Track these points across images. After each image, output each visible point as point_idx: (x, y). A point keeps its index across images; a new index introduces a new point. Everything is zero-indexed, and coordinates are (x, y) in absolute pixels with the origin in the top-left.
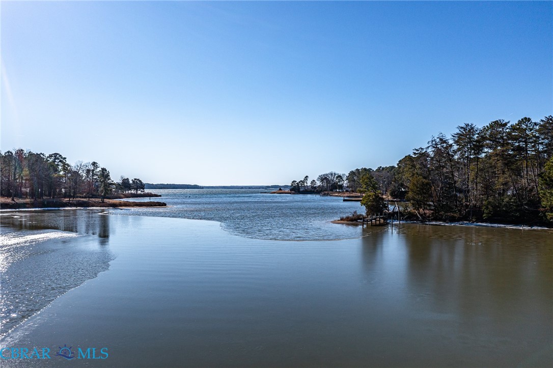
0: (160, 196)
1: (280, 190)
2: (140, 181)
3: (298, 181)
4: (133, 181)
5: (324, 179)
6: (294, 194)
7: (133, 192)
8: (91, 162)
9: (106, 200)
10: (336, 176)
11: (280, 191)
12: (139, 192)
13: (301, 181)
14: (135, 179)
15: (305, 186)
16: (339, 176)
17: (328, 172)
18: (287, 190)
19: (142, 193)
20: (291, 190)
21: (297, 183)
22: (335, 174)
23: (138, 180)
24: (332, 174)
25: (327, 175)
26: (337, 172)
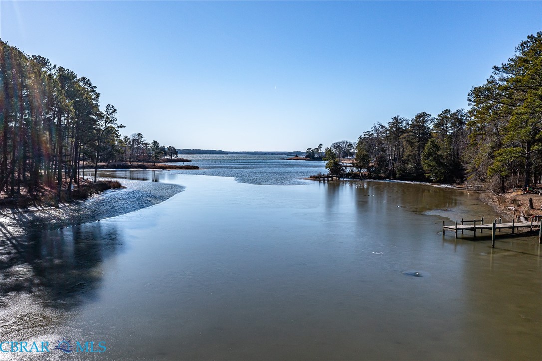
0: (191, 161)
1: (296, 156)
2: (174, 149)
3: (313, 149)
4: (168, 149)
5: (337, 147)
6: (309, 160)
7: (168, 157)
8: (137, 133)
9: (156, 164)
10: (348, 144)
11: (297, 158)
12: (173, 158)
13: (316, 149)
14: (170, 147)
15: (319, 153)
16: (351, 145)
17: (340, 141)
18: (303, 156)
19: (176, 158)
20: (306, 157)
21: (312, 151)
22: (347, 142)
23: (172, 147)
24: (344, 142)
25: (339, 143)
26: (348, 141)
